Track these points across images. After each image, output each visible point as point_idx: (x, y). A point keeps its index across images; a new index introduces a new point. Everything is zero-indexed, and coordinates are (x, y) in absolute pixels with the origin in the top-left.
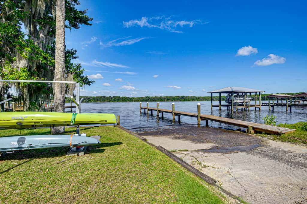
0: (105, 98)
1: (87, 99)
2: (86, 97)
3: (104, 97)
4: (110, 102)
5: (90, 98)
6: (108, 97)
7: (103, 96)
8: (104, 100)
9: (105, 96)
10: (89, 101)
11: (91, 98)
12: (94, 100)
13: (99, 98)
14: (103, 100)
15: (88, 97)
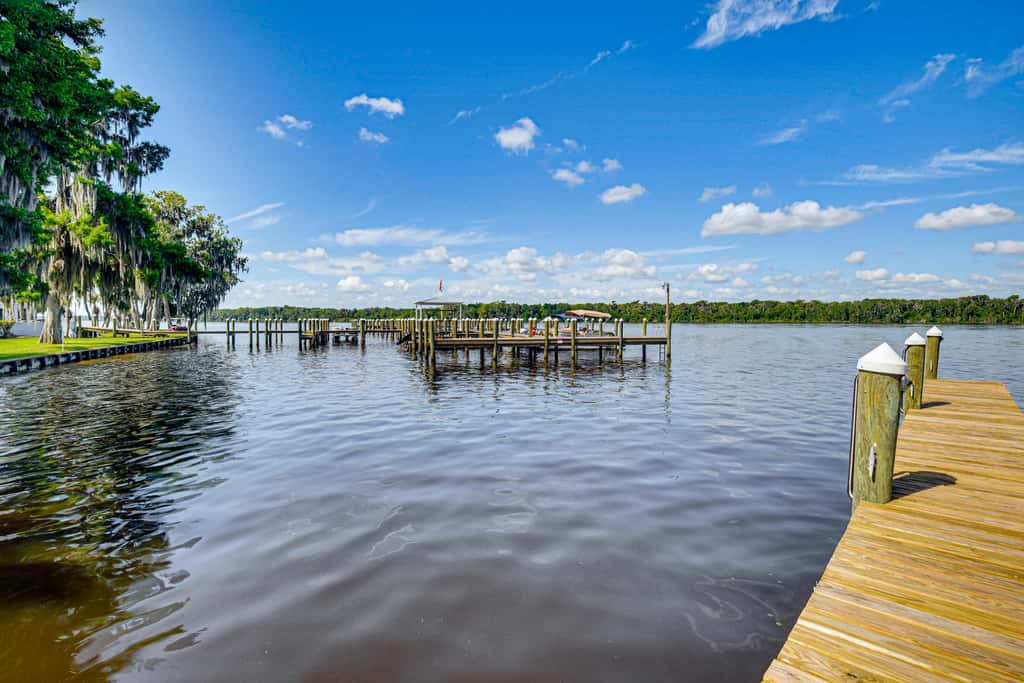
0: (984, 304)
1: (897, 311)
2: (895, 301)
3: (982, 300)
4: (1008, 323)
5: (911, 306)
6: (1001, 302)
7: (975, 298)
8: (978, 315)
9: (984, 297)
10: (907, 317)
11: (916, 306)
12: (929, 315)
13: (954, 305)
14: (972, 314)
15: (904, 301)
